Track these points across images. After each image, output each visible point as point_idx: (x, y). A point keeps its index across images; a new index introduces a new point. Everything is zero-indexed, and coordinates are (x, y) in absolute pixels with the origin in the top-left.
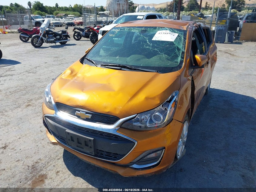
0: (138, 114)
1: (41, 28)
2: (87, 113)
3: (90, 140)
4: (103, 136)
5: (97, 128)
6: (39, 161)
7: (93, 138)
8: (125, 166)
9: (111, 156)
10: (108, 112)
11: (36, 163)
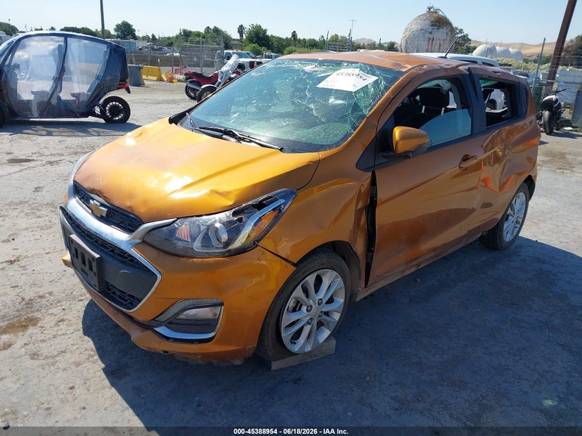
0: (178, 219)
1: (221, 72)
2: (102, 205)
3: (93, 258)
4: (113, 254)
5: (106, 235)
6: (47, 295)
7: (99, 256)
8: (146, 326)
9: (126, 301)
10: (130, 207)
11: (41, 297)
